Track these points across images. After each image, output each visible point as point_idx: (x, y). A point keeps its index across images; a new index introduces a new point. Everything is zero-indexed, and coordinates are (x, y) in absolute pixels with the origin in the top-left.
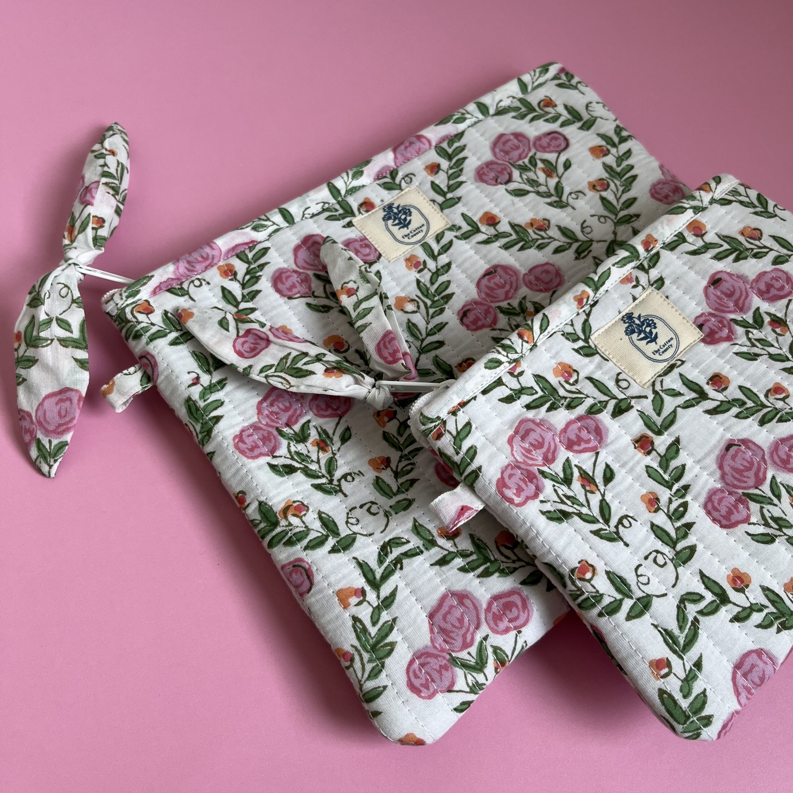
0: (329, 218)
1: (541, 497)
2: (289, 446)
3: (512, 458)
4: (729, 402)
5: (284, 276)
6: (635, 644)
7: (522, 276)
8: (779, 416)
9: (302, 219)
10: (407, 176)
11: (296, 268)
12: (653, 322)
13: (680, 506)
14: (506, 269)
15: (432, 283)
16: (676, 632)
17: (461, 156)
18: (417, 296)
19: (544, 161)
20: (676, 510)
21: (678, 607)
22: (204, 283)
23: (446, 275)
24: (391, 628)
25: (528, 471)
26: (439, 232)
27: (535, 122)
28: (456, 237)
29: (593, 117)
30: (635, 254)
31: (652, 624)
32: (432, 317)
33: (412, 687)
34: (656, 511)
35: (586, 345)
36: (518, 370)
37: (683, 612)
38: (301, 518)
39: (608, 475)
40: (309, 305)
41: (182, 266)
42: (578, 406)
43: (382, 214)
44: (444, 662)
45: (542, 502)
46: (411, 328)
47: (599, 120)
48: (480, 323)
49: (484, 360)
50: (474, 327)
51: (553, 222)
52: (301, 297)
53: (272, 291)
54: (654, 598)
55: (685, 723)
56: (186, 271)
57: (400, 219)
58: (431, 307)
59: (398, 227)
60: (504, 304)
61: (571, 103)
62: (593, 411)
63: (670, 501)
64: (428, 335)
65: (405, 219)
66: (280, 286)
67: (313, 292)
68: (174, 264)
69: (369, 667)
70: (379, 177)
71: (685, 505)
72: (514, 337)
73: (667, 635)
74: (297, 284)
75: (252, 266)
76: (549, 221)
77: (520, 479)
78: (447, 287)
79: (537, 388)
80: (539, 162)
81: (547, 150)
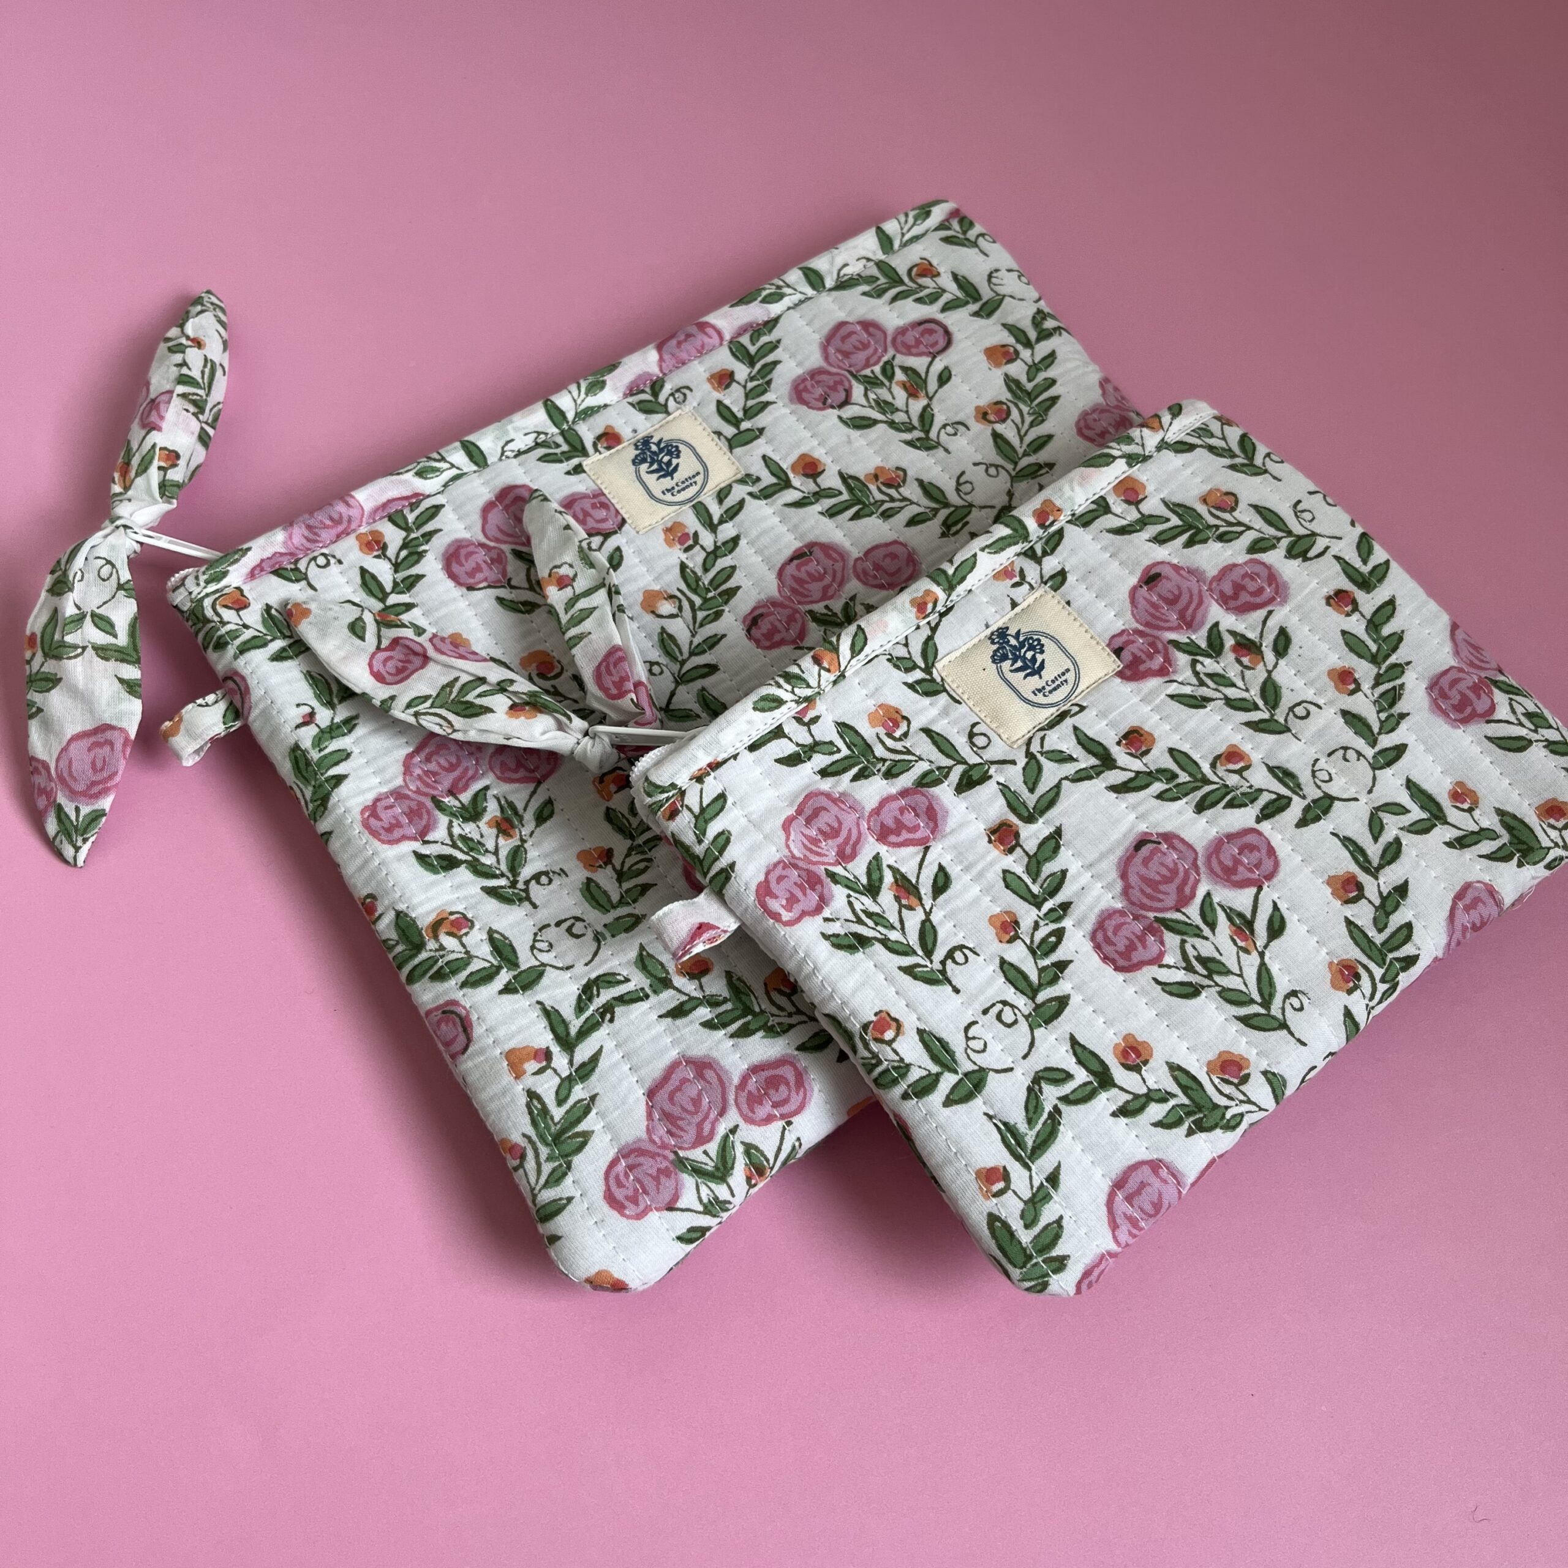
0: (543, 459)
1: (827, 913)
2: (450, 826)
3: (786, 852)
4: (1150, 774)
5: (463, 552)
6: (956, 1143)
7: (851, 563)
8: (1228, 798)
9: (500, 459)
10: (678, 390)
11: (484, 540)
12: (1039, 644)
13: (1050, 935)
14: (828, 549)
15: (706, 570)
16: (1022, 1127)
17: (770, 358)
18: (678, 590)
19: (905, 369)
20: (1044, 940)
21: (1030, 1090)
22: (332, 561)
23: (730, 557)
24: (587, 1111)
25: (808, 871)
26: (723, 485)
27: (899, 303)
28: (750, 494)
29: (998, 295)
30: (1021, 531)
31: (986, 1114)
32: (701, 625)
33: (611, 1199)
34: (1010, 941)
35: (927, 677)
36: (811, 714)
37: (1037, 1098)
38: (459, 938)
39: (941, 882)
40: (500, 600)
41: (298, 534)
42: (902, 773)
43: (633, 453)
44: (665, 1164)
45: (826, 920)
46: (666, 641)
47: (1007, 300)
48: (777, 638)
49: (754, 697)
50: (767, 644)
51: (911, 473)
52: (489, 587)
53: (442, 575)
54: (991, 1073)
55: (1024, 1266)
56: (304, 541)
57: (660, 462)
58: (700, 609)
59: (656, 475)
60: (819, 608)
61: (963, 271)
62: (927, 781)
63: (1036, 926)
64: (692, 654)
65: (669, 463)
66: (455, 568)
67: (510, 580)
68: (285, 529)
69: (547, 1168)
70: (632, 390)
71: (1060, 934)
72: (807, 662)
73: (1009, 1134)
74: (484, 566)
75: (413, 536)
76: (904, 471)
77: (795, 884)
78: (729, 577)
79: (840, 743)
80: (898, 372)
81: (914, 351)
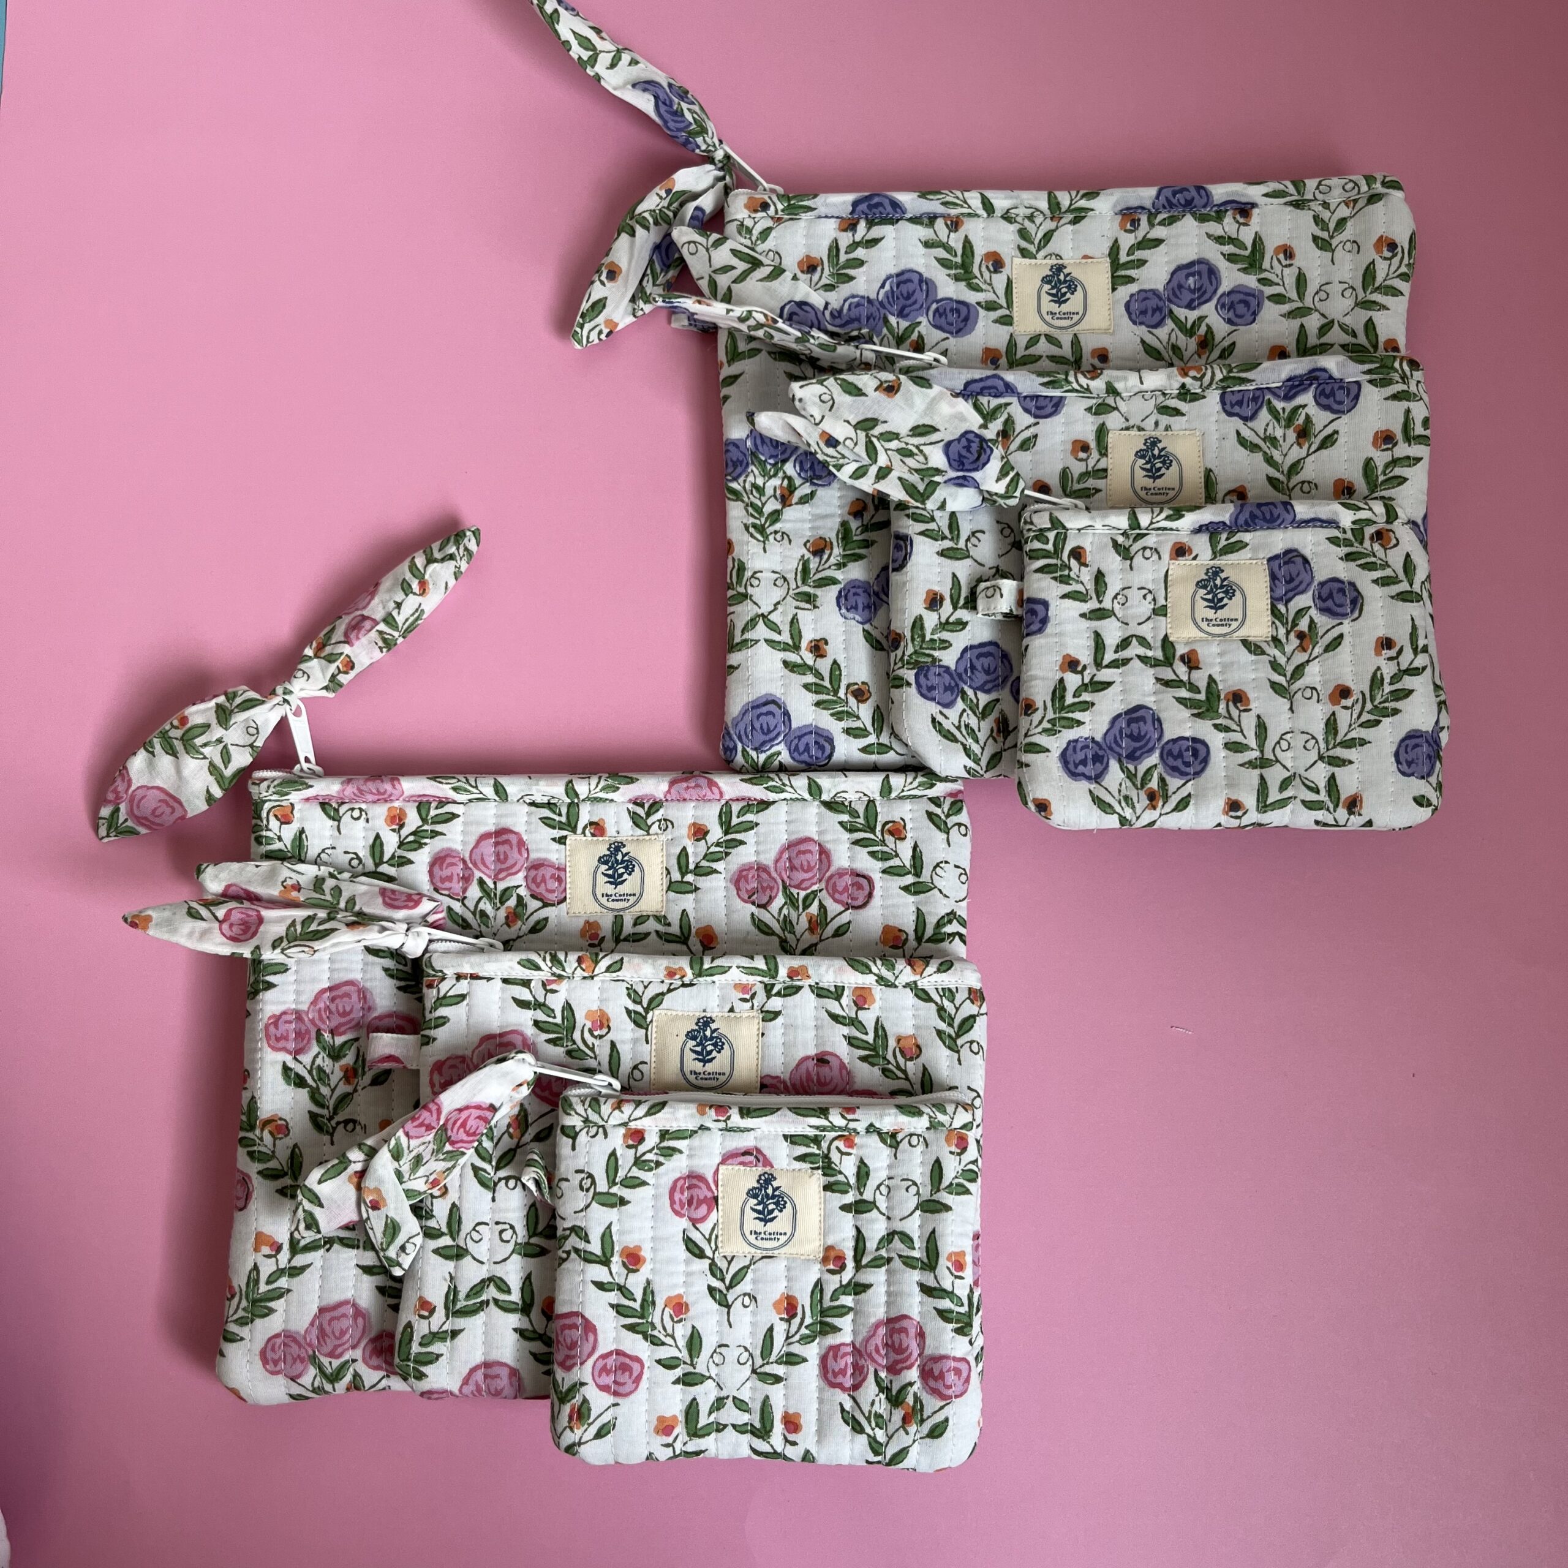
0: (545, 820)
2: (316, 1056)
5: (449, 860)
9: (516, 804)
10: (665, 820)
11: (467, 858)
17: (739, 836)
19: (821, 907)
22: (363, 817)
24: (281, 1296)
26: (644, 913)
27: (858, 848)
28: (657, 932)
33: (264, 1355)
38: (275, 1139)
41: (351, 788)
52: (449, 896)
53: (425, 869)
56: (352, 795)
61: (924, 847)
66: (436, 869)
67: (465, 898)
69: (240, 1313)
70: (636, 802)
74: (455, 878)
75: (426, 827)
80: (816, 903)
81: (837, 896)
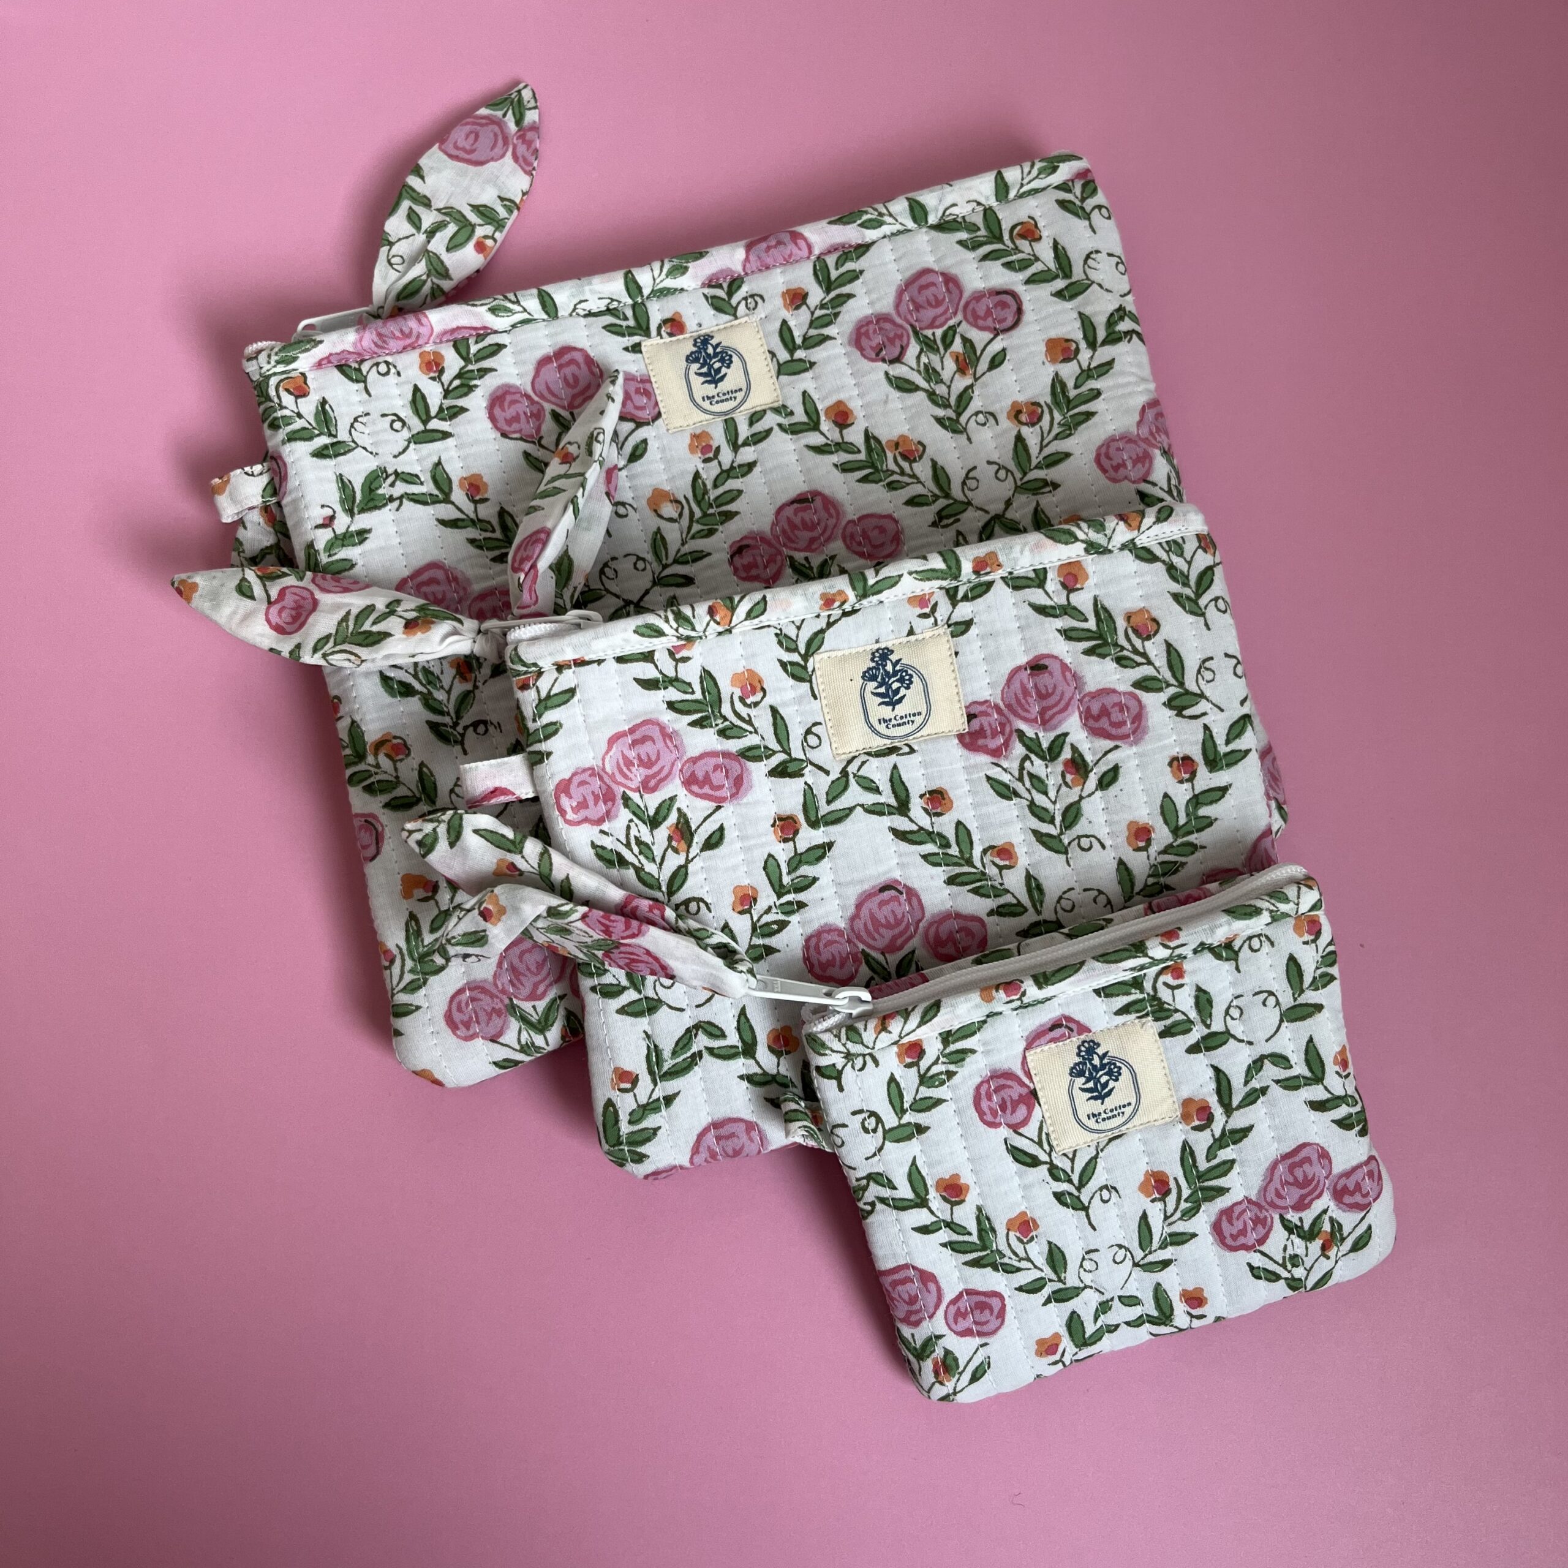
0: (608, 328)
1: (605, 826)
3: (600, 764)
4: (930, 834)
5: (508, 398)
6: (612, 1041)
7: (844, 523)
8: (978, 884)
9: (570, 315)
10: (752, 296)
11: (530, 392)
13: (775, 922)
14: (829, 503)
15: (716, 486)
16: (667, 1054)
17: (845, 290)
18: (685, 497)
19: (965, 341)
20: (767, 924)
21: (688, 1031)
22: (393, 371)
23: (740, 481)
25: (609, 787)
26: (761, 408)
27: (988, 263)
28: (780, 426)
29: (1087, 278)
30: (954, 570)
31: (645, 1032)
32: (692, 537)
34: (741, 913)
35: (802, 663)
36: (684, 653)
37: (691, 1038)
39: (713, 841)
40: (526, 455)
42: (733, 738)
45: (602, 832)
46: (657, 541)
49: (639, 621)
51: (929, 452)
52: (521, 439)
53: (483, 414)
54: (664, 1006)
55: (614, 1146)
56: (372, 346)
58: (698, 521)
60: (799, 556)
61: (1066, 242)
62: (751, 754)
63: (768, 910)
66: (497, 411)
67: (541, 438)
68: (357, 331)
70: (712, 283)
71: (783, 925)
72: (700, 609)
73: (654, 1051)
74: (523, 417)
75: (470, 367)
76: (924, 447)
77: (593, 792)
78: (734, 500)
79: (697, 687)
80: (958, 341)
81: (981, 322)
